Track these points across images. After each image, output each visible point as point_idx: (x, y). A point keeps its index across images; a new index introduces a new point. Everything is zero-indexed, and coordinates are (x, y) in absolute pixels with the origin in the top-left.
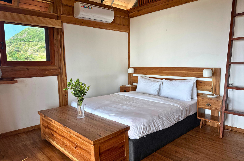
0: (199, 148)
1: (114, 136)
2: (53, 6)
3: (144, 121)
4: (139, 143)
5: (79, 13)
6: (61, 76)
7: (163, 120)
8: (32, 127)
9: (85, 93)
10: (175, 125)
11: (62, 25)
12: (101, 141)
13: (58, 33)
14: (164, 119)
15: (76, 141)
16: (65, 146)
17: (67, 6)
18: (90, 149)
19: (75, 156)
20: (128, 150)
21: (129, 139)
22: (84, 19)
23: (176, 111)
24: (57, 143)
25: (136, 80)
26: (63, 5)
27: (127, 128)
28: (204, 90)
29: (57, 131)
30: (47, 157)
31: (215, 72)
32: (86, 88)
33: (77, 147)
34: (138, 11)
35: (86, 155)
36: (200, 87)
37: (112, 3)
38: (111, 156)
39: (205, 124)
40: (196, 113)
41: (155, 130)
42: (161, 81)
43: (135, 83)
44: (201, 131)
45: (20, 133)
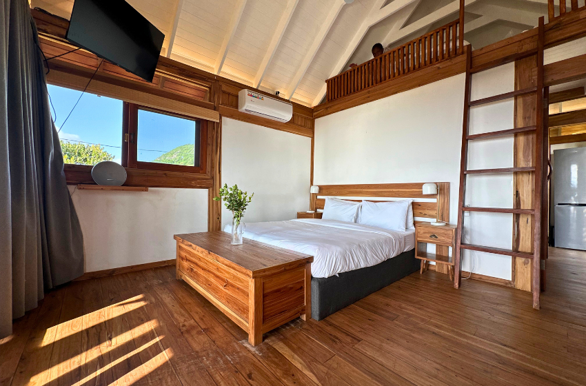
0: (423, 301)
1: (287, 268)
2: (210, 92)
3: (336, 250)
4: (329, 285)
5: (245, 103)
6: (213, 190)
7: (366, 251)
8: (165, 262)
9: (246, 205)
10: (384, 263)
11: (220, 118)
12: (267, 273)
13: (214, 129)
14: (368, 250)
15: (225, 276)
16: (209, 285)
17: (229, 94)
18: (247, 287)
19: (224, 301)
20: (309, 296)
21: (312, 277)
22: (252, 113)
23: (386, 241)
24: (198, 281)
25: (321, 204)
26: (224, 92)
27: (309, 260)
28: (425, 215)
29: (199, 263)
30: (180, 303)
31: (442, 189)
32: (247, 199)
33: (227, 284)
34: (327, 108)
35: (240, 298)
36: (418, 211)
37: (291, 97)
38: (281, 302)
39: (428, 269)
40: (414, 249)
41: (353, 268)
42: (358, 204)
43: (320, 208)
44: (421, 278)
45: (145, 270)
